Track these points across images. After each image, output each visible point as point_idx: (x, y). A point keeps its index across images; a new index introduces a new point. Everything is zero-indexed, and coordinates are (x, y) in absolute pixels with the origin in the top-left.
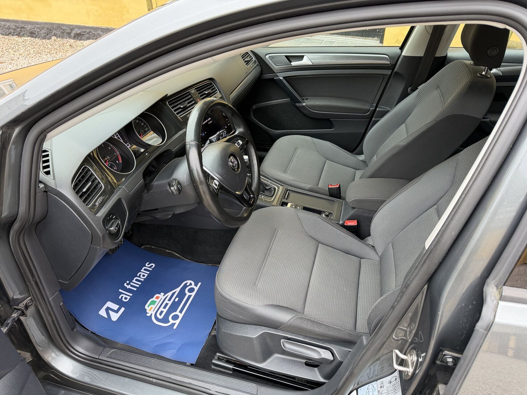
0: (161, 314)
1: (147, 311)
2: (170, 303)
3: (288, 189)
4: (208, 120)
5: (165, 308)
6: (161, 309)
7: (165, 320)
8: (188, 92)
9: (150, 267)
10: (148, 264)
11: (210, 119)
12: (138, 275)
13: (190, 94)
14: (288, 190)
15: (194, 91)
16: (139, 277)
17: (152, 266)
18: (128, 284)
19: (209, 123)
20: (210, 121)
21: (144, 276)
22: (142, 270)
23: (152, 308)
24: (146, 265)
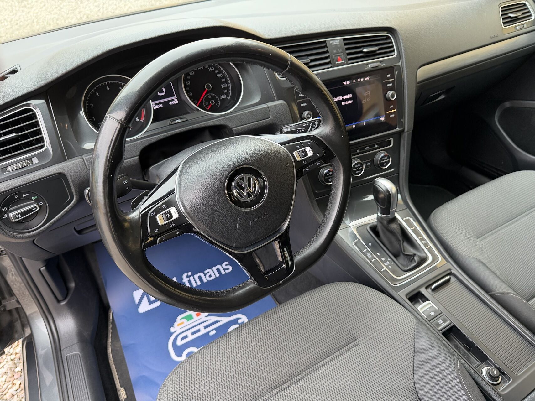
0: (183, 339)
1: (175, 324)
2: (203, 331)
3: (453, 271)
4: (345, 97)
5: (193, 333)
6: (189, 333)
7: (179, 350)
8: (325, 42)
9: (225, 270)
10: (226, 265)
11: (350, 96)
12: (206, 272)
13: (326, 46)
14: (450, 274)
15: (338, 43)
16: (205, 275)
17: (228, 269)
18: (187, 277)
19: (343, 103)
20: (348, 100)
21: (210, 276)
22: (214, 269)
23: (183, 323)
24: (224, 265)
